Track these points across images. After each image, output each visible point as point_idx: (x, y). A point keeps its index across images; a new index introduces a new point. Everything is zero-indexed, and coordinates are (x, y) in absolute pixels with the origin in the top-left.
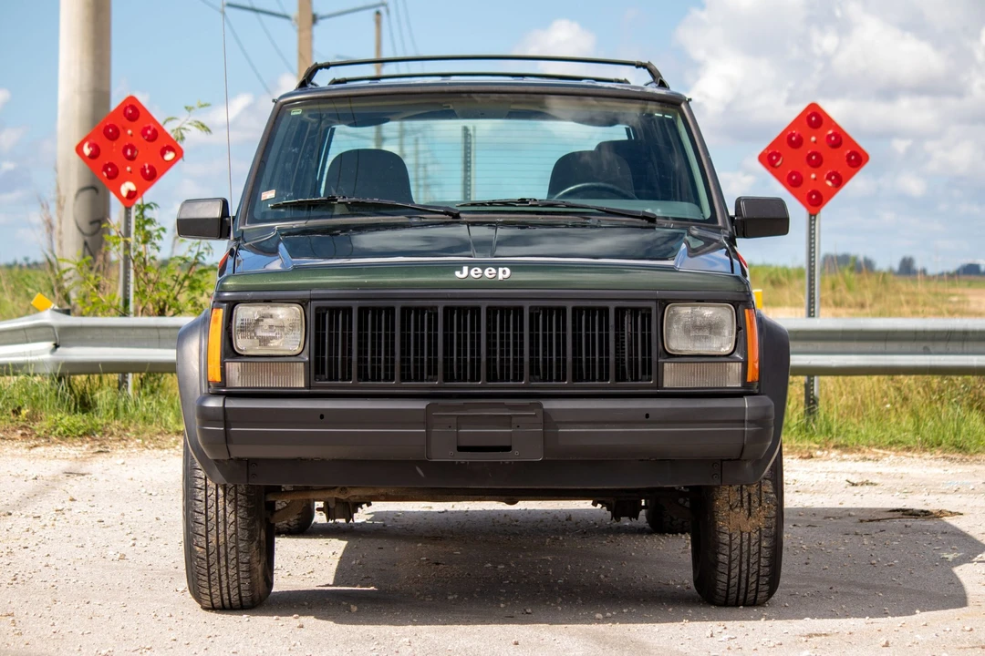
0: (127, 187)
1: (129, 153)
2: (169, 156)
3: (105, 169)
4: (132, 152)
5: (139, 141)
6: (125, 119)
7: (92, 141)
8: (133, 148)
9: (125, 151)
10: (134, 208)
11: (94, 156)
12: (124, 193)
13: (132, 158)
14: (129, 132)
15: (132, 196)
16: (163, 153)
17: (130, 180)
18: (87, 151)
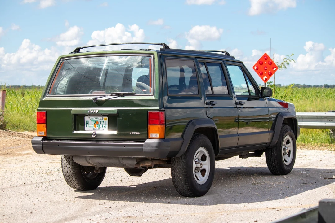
0: (265, 77)
1: (265, 68)
2: (275, 69)
3: (260, 73)
4: (266, 68)
5: (267, 65)
6: (264, 60)
7: (256, 65)
8: (266, 67)
9: (264, 68)
10: (267, 83)
11: (257, 69)
12: (264, 79)
13: (266, 70)
14: (265, 63)
15: (266, 80)
16: (273, 68)
17: (266, 76)
18: (255, 68)
